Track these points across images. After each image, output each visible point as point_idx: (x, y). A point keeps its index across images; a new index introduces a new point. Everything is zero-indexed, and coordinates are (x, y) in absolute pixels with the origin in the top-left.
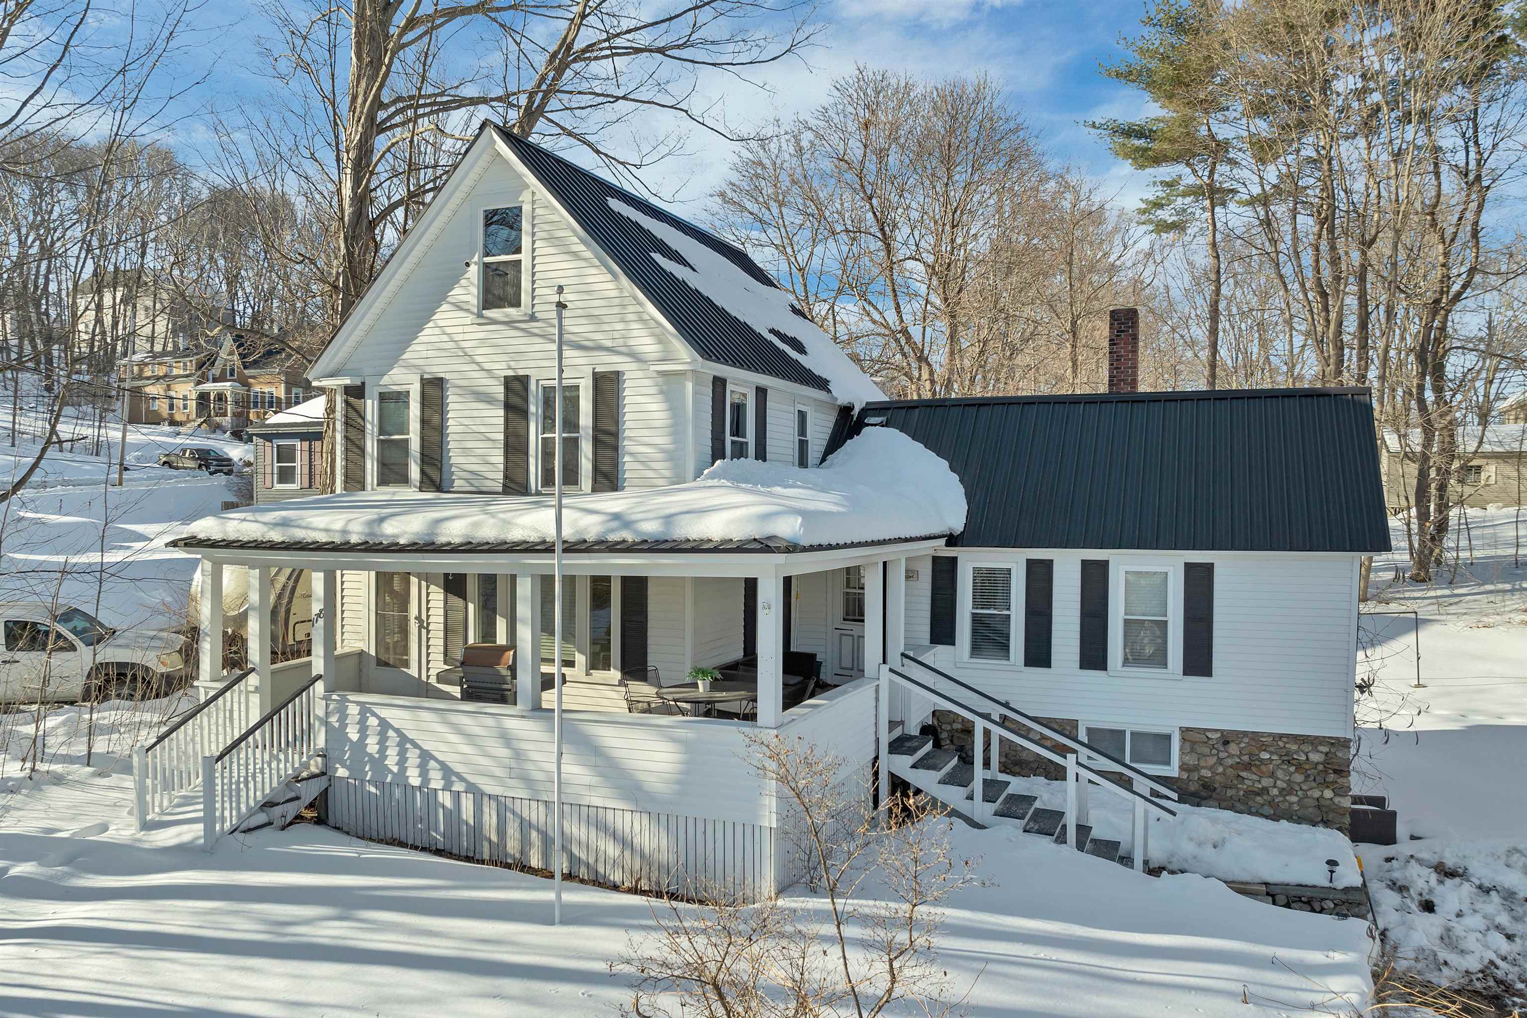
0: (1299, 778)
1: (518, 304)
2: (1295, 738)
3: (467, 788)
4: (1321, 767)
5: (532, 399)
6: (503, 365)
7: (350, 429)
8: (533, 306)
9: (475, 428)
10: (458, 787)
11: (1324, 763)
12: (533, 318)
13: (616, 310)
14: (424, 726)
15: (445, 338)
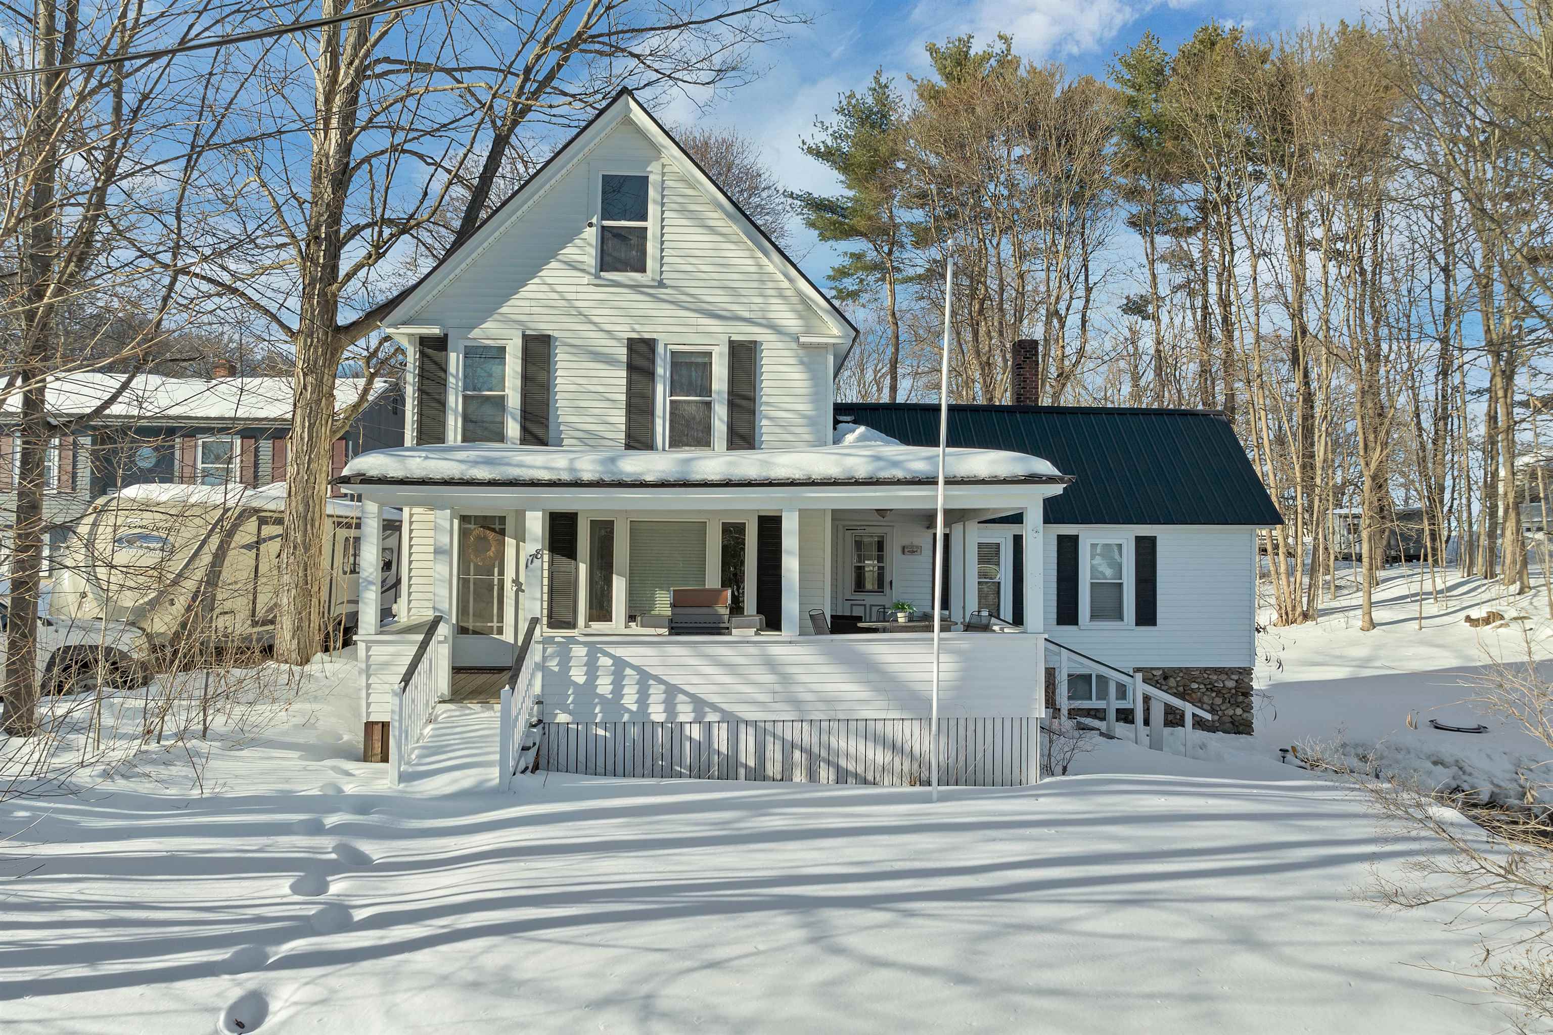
0: (1218, 701)
1: (643, 270)
2: (1216, 670)
3: (723, 718)
4: (1233, 691)
5: (659, 362)
6: (627, 328)
7: (425, 382)
8: (662, 272)
9: (592, 388)
10: (712, 717)
11: (1236, 688)
12: (661, 284)
13: (755, 285)
14: (672, 661)
15: (555, 296)
